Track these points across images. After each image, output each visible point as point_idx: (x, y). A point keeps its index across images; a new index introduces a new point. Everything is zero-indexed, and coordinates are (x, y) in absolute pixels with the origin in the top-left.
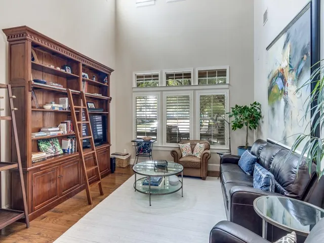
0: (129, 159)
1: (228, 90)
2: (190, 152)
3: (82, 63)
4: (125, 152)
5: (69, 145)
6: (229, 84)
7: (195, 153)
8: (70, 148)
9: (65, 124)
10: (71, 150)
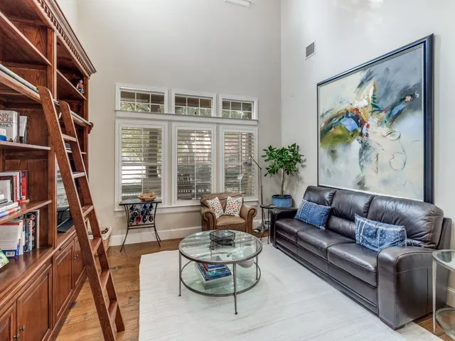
1: (257, 128)
3: (57, 33)
5: (19, 237)
6: (257, 120)
7: (230, 211)
8: (23, 243)
9: (8, 182)
10: (26, 247)
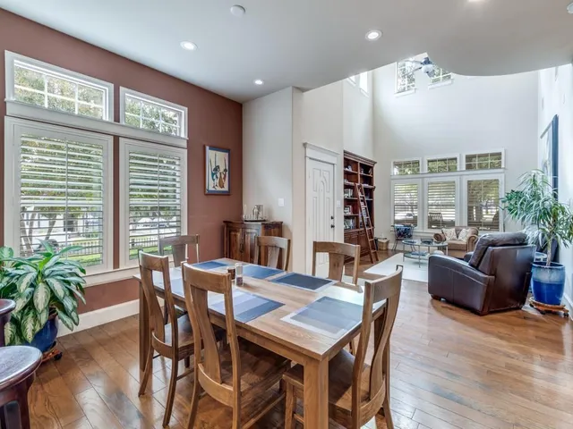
0: (387, 243)
1: (503, 175)
2: (455, 237)
4: (383, 237)
6: (504, 168)
7: (460, 238)
